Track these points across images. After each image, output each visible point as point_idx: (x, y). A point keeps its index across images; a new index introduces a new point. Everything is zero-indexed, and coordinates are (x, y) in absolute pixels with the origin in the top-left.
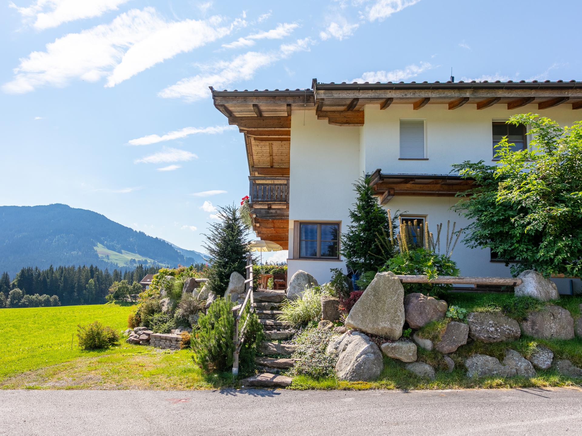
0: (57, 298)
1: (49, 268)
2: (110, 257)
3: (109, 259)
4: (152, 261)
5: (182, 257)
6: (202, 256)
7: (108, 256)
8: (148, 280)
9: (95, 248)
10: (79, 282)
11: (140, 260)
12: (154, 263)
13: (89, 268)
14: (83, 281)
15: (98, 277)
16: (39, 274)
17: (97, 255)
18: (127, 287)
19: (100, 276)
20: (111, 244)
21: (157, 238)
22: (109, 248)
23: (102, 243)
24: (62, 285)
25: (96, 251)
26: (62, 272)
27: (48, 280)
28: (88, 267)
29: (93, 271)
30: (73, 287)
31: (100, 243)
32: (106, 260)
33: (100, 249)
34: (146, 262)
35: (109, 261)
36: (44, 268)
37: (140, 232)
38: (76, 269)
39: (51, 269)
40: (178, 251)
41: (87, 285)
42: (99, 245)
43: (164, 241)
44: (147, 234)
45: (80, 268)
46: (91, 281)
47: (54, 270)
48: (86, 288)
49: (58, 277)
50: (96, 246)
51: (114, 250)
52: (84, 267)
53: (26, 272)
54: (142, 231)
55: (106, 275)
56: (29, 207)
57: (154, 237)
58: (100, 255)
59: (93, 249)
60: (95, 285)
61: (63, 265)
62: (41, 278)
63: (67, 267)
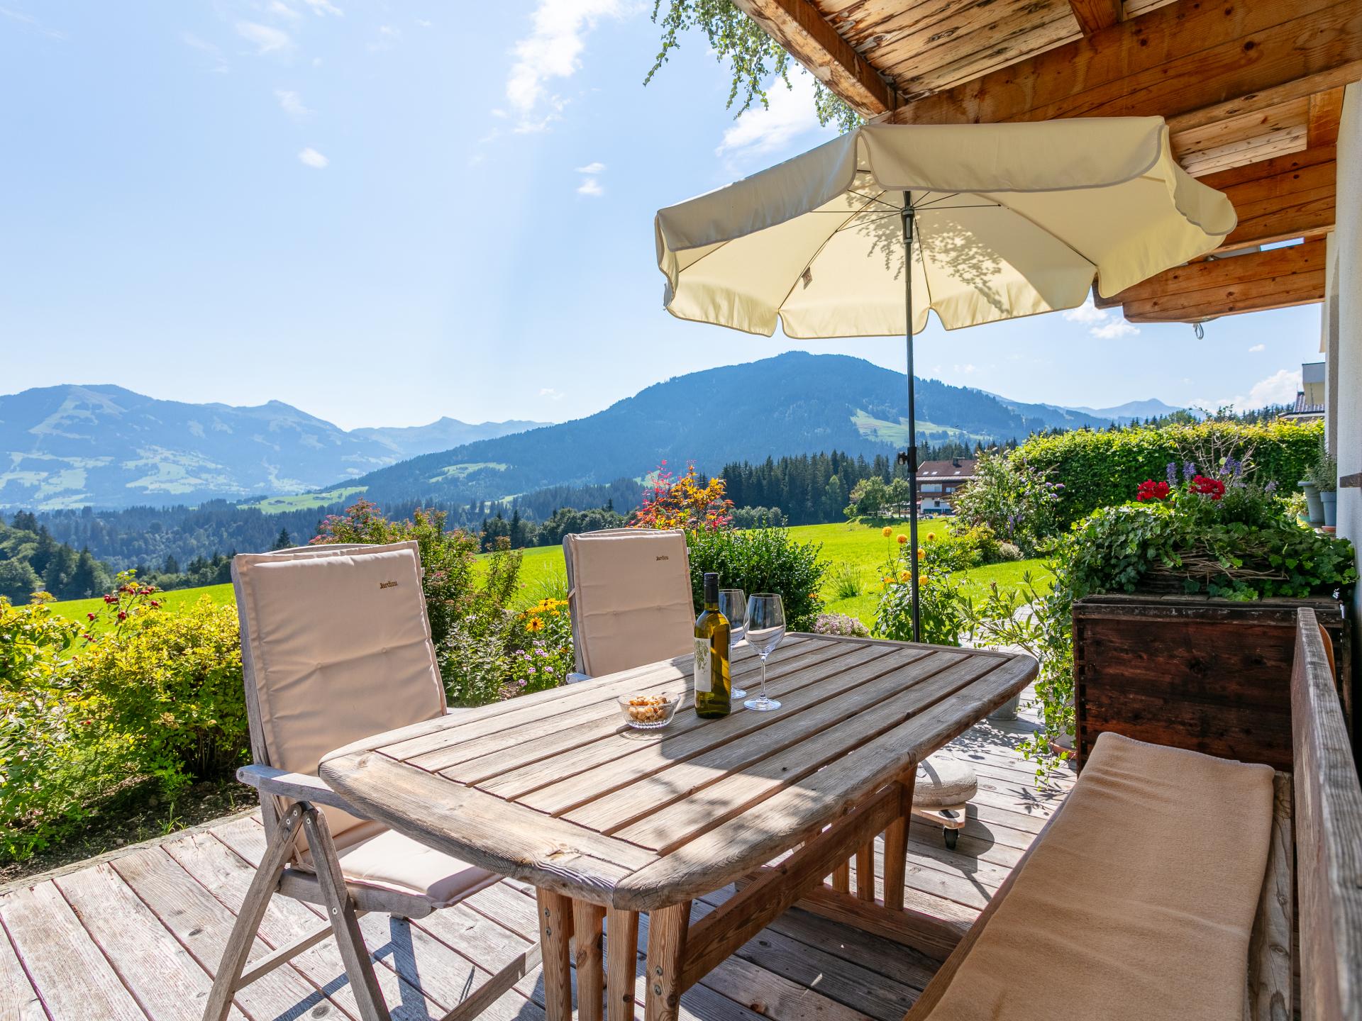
0: (779, 511)
1: (765, 463)
2: (879, 433)
3: (877, 436)
4: (957, 431)
5: (1018, 417)
6: (1061, 412)
7: (875, 431)
8: (926, 473)
9: (853, 419)
10: (814, 482)
11: (934, 432)
12: (961, 435)
13: (830, 457)
14: (821, 479)
15: (846, 471)
16: (751, 473)
17: (856, 431)
18: (882, 490)
19: (850, 470)
20: (880, 408)
21: (965, 387)
22: (877, 416)
23: (864, 409)
24: (786, 489)
25: (855, 424)
26: (786, 467)
27: (765, 482)
28: (829, 455)
29: (837, 462)
30: (804, 492)
31: (861, 409)
32: (872, 438)
33: (862, 420)
34: (945, 434)
35: (878, 440)
36: (757, 463)
37: (932, 380)
38: (809, 460)
39: (769, 462)
40: (1009, 408)
41: (827, 487)
42: (860, 412)
43: (979, 392)
44: (946, 382)
45: (814, 457)
46: (835, 479)
47: (775, 463)
48: (826, 493)
49: (780, 476)
50: (854, 414)
51: (885, 418)
52: (822, 455)
53: (731, 471)
54: (935, 378)
55: (860, 467)
56: (749, 364)
57: (960, 387)
58: (862, 431)
59: (850, 421)
60: (841, 485)
61: (787, 455)
62: (754, 479)
63: (793, 457)
